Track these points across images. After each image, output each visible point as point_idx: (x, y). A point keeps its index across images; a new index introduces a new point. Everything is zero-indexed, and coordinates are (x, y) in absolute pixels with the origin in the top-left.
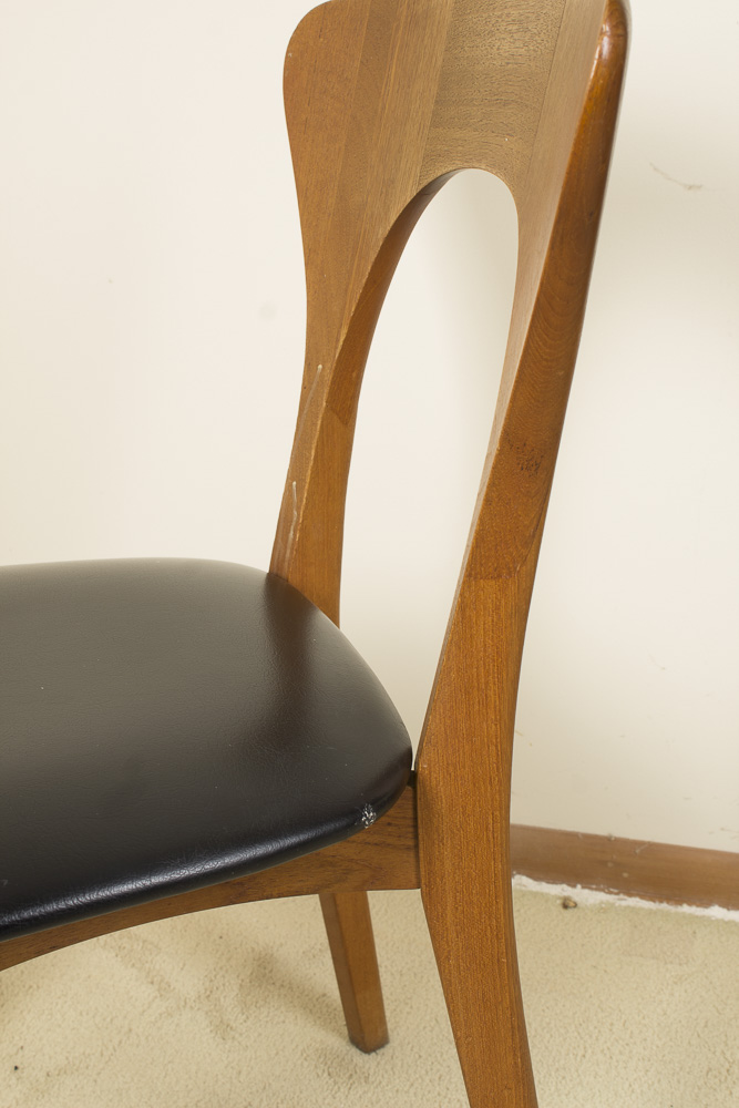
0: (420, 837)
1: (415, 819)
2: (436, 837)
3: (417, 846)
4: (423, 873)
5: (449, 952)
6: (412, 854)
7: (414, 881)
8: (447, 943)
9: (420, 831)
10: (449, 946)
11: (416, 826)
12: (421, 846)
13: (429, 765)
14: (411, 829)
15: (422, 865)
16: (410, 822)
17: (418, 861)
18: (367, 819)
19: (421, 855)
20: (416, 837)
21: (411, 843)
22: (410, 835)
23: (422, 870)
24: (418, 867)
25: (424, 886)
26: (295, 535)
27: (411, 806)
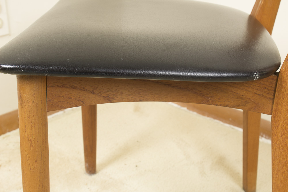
0: (276, 95)
1: (275, 88)
2: (282, 96)
3: (274, 99)
4: (274, 109)
5: (277, 141)
6: (271, 101)
7: (270, 111)
8: (277, 137)
9: (276, 93)
10: (277, 139)
11: (275, 91)
12: (275, 99)
13: (285, 68)
14: (273, 92)
15: (274, 106)
16: (273, 89)
17: (273, 104)
18: (256, 76)
19: (275, 102)
20: (274, 95)
21: (272, 97)
22: (272, 94)
23: (274, 108)
24: (272, 107)
25: (273, 114)
26: (261, 3)
27: (275, 83)
